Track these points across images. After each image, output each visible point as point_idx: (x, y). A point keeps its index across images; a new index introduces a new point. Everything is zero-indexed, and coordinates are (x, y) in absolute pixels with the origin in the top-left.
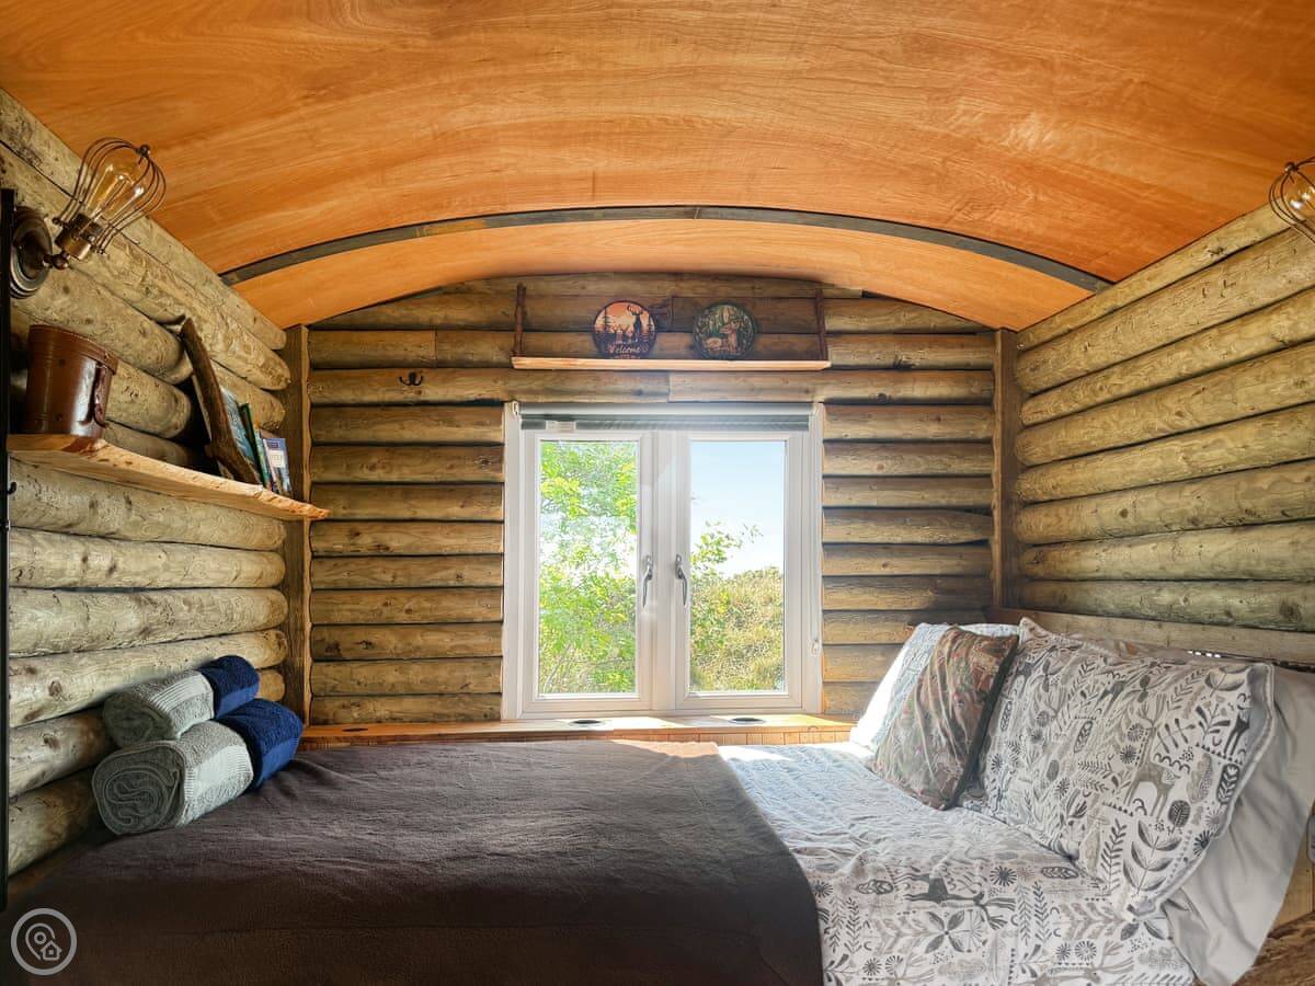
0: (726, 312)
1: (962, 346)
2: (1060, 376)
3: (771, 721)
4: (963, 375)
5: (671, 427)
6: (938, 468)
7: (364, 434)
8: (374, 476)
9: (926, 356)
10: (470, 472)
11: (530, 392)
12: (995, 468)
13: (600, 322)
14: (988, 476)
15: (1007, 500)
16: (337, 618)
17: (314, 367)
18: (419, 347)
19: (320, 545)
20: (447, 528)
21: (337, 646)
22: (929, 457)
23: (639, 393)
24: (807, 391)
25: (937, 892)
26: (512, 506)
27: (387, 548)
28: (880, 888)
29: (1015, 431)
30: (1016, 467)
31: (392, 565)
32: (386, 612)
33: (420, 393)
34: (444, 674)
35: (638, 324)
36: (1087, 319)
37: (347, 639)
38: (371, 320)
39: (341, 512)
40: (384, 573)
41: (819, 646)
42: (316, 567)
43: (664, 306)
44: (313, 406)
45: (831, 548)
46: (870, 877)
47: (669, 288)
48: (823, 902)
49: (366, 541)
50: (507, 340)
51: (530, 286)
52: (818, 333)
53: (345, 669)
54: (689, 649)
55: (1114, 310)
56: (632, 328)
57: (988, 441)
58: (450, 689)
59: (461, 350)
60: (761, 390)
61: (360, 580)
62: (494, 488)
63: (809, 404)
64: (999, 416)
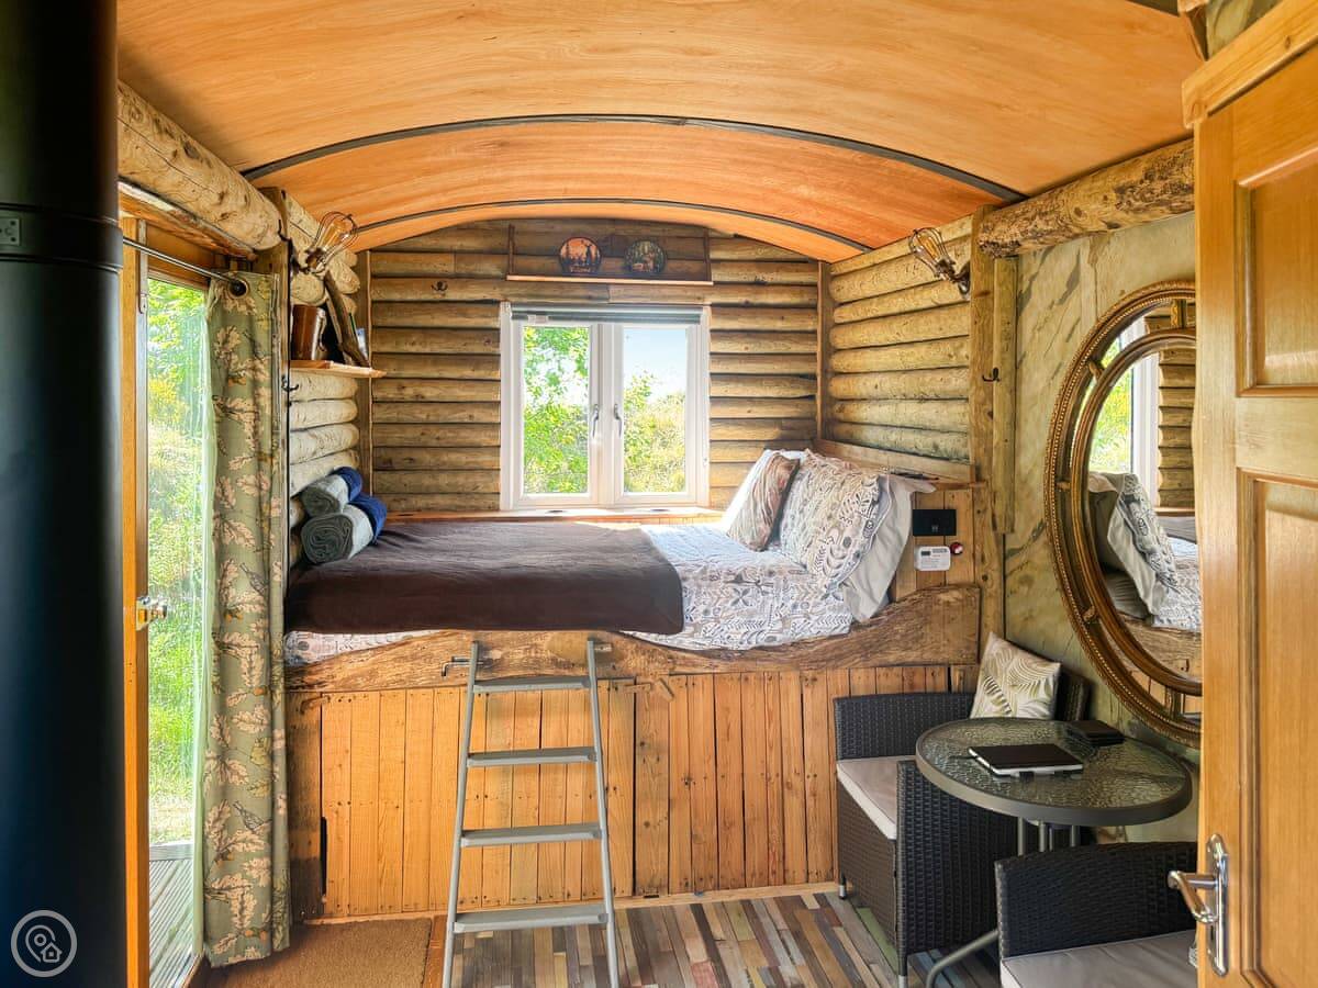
0: (647, 246)
1: (797, 271)
2: (851, 297)
3: (673, 511)
4: (798, 289)
5: (611, 320)
6: (782, 349)
7: (408, 322)
8: (413, 349)
9: (775, 277)
10: (477, 348)
11: (520, 296)
12: (818, 349)
13: (563, 251)
14: (815, 354)
15: (825, 371)
16: (390, 442)
17: (374, 276)
18: (445, 265)
19: (379, 395)
20: (463, 384)
21: (390, 461)
22: (778, 342)
23: (590, 298)
24: (699, 298)
25: (739, 580)
26: (505, 370)
27: (423, 397)
28: (712, 578)
29: (830, 327)
30: (830, 350)
31: (427, 408)
32: (423, 439)
33: (444, 295)
34: (461, 479)
35: (589, 253)
36: (861, 266)
37: (399, 458)
38: (412, 246)
39: (393, 373)
40: (421, 414)
41: (707, 463)
42: (376, 409)
43: (604, 241)
44: (373, 302)
45: (715, 400)
46: (708, 574)
47: (610, 229)
48: (684, 584)
49: (409, 392)
50: (503, 261)
51: (518, 226)
52: (704, 260)
53: (396, 476)
54: (623, 464)
55: (875, 265)
56: (585, 256)
57: (814, 332)
58: (466, 490)
59: (472, 267)
60: (670, 297)
61: (406, 418)
62: (493, 359)
63: (700, 307)
64: (820, 317)
